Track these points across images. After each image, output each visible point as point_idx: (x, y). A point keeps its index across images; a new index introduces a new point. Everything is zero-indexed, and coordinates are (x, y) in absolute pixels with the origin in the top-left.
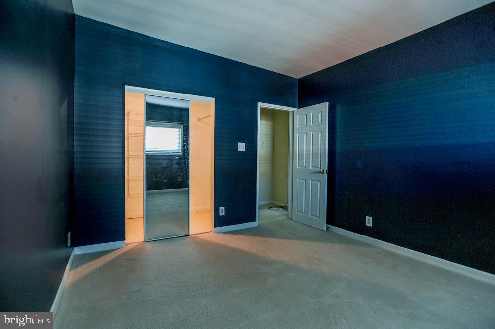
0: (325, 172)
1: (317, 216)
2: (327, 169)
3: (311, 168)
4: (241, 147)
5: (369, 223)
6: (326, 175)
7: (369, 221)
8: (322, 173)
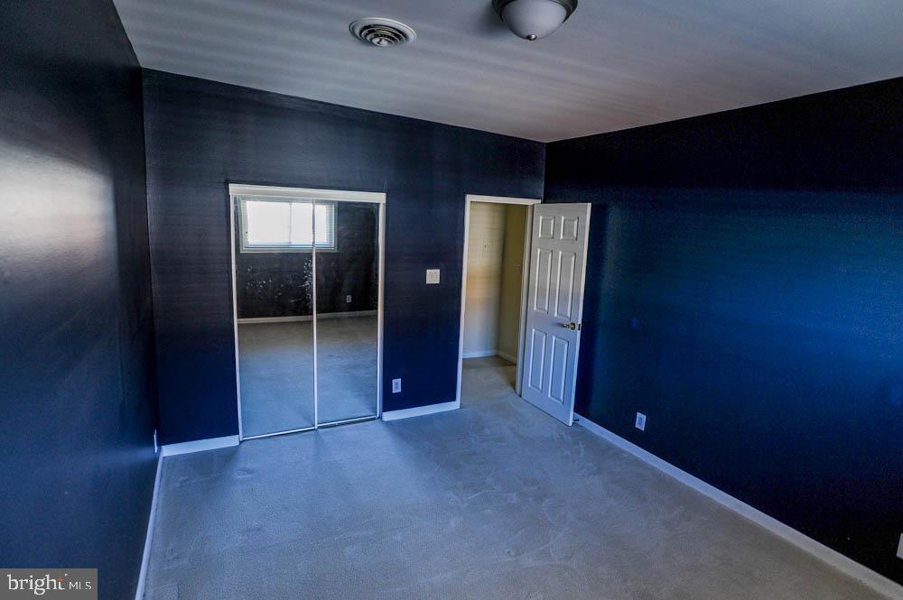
0: (577, 327)
1: (559, 399)
2: (580, 322)
3: (556, 315)
4: (433, 276)
5: (640, 424)
6: (579, 333)
7: (641, 421)
8: (573, 329)
